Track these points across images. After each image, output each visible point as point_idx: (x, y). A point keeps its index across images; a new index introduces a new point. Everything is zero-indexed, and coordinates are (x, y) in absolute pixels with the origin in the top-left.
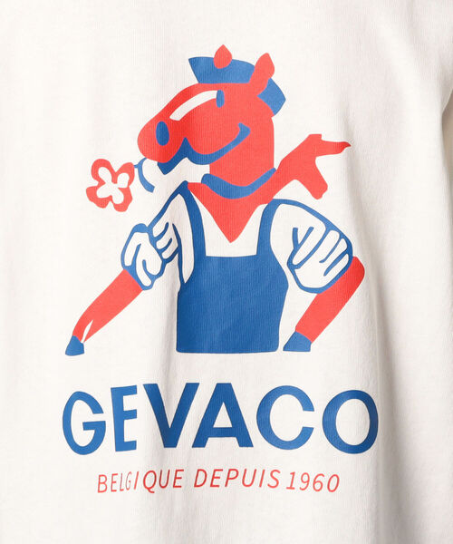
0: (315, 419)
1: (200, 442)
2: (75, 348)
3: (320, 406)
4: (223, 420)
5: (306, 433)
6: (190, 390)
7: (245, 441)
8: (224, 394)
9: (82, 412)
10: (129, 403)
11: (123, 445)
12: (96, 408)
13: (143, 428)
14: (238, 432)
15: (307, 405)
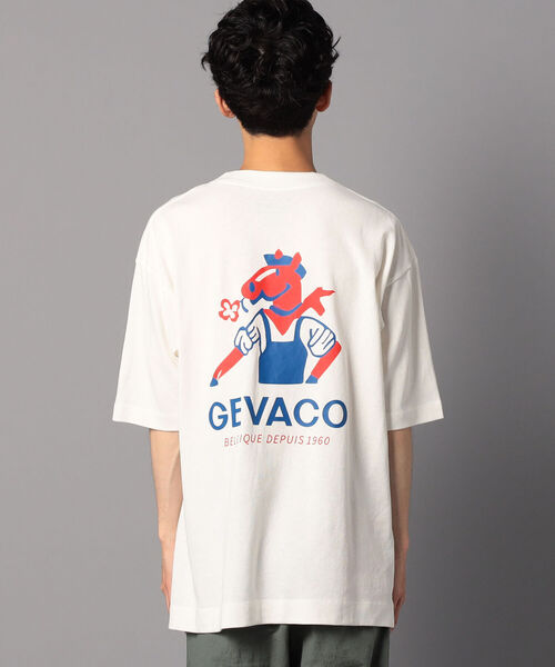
0: (319, 413)
1: (269, 423)
2: (214, 383)
3: (321, 407)
4: (279, 414)
5: (316, 419)
6: (265, 400)
7: (289, 423)
8: (279, 402)
9: (217, 411)
10: (238, 405)
11: (235, 424)
12: (224, 409)
13: (244, 416)
14: (286, 419)
15: (316, 407)
